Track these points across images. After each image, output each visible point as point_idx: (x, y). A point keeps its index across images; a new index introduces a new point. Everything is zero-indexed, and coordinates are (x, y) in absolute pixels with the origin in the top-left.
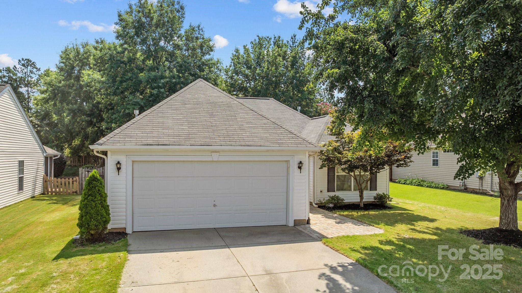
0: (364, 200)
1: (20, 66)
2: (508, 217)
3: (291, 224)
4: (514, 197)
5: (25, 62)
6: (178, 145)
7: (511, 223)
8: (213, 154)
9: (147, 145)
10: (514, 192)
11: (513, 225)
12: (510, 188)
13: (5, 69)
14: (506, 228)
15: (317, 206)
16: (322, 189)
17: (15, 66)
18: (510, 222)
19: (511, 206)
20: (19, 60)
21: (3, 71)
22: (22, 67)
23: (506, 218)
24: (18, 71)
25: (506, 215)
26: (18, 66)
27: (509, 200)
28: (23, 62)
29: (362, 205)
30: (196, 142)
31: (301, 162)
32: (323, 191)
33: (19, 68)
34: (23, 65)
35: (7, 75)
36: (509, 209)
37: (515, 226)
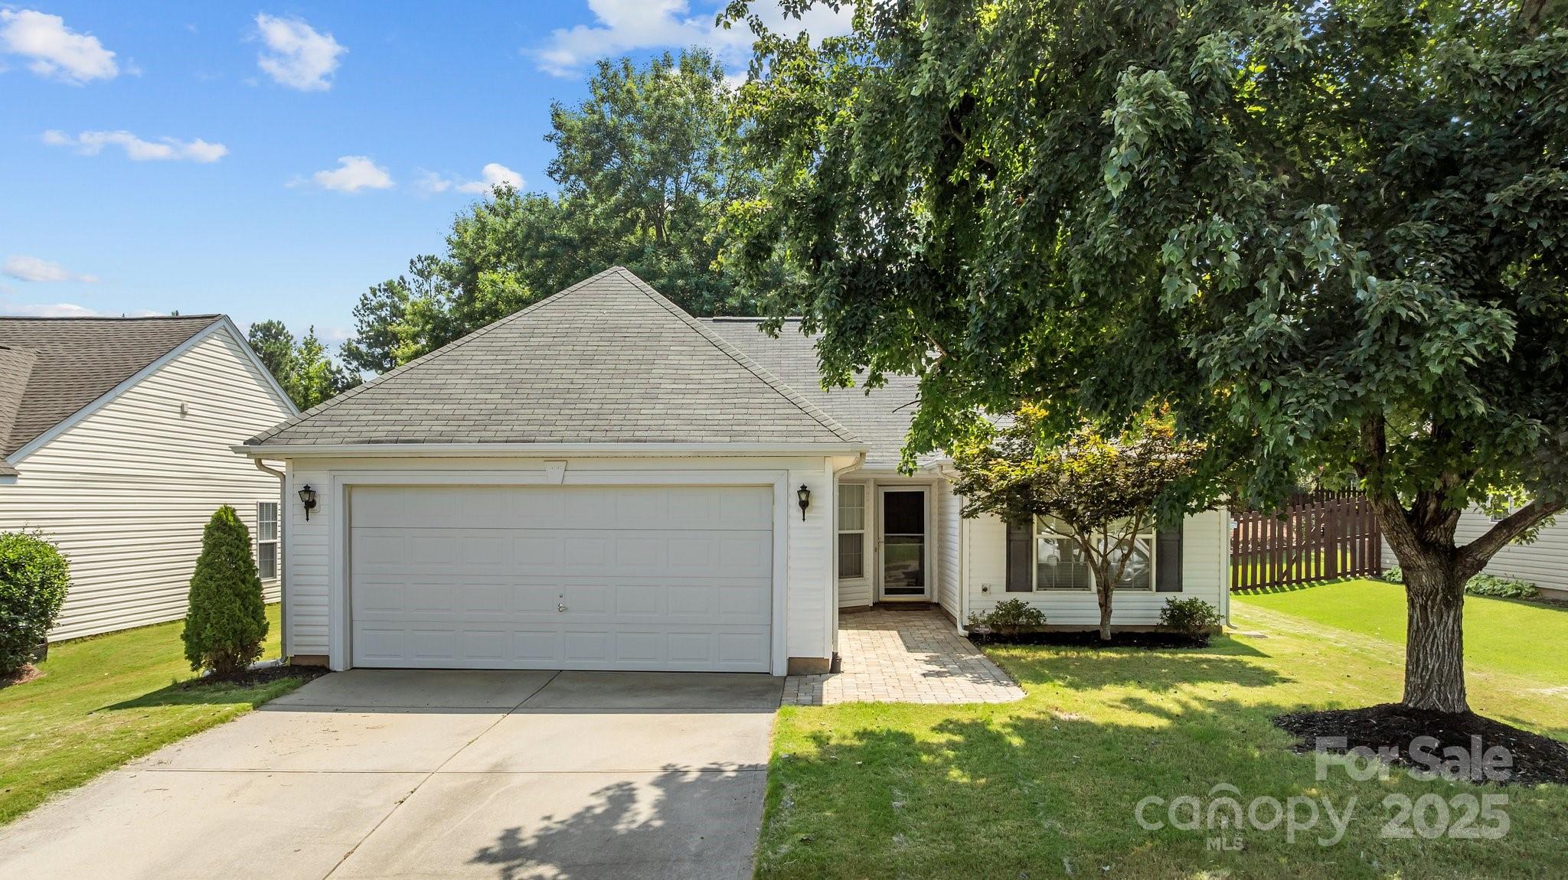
0: (1113, 621)
1: (413, 276)
2: (1426, 667)
3: (780, 669)
4: (1445, 597)
5: (425, 263)
6: (447, 441)
7: (1435, 684)
8: (549, 465)
9: (369, 442)
10: (1440, 577)
11: (1439, 692)
12: (1422, 562)
13: (383, 286)
14: (1415, 704)
15: (967, 633)
16: (987, 582)
17: (402, 278)
18: (1428, 686)
19: (1432, 629)
20: (412, 262)
21: (378, 293)
22: (419, 278)
23: (1417, 667)
24: (409, 289)
25: (1418, 659)
26: (409, 277)
27: (1426, 609)
28: (419, 266)
29: (1107, 635)
30: (498, 434)
31: (804, 489)
32: (993, 589)
33: (412, 282)
34: (421, 273)
35: (389, 301)
36: (1427, 639)
37: (1446, 698)
